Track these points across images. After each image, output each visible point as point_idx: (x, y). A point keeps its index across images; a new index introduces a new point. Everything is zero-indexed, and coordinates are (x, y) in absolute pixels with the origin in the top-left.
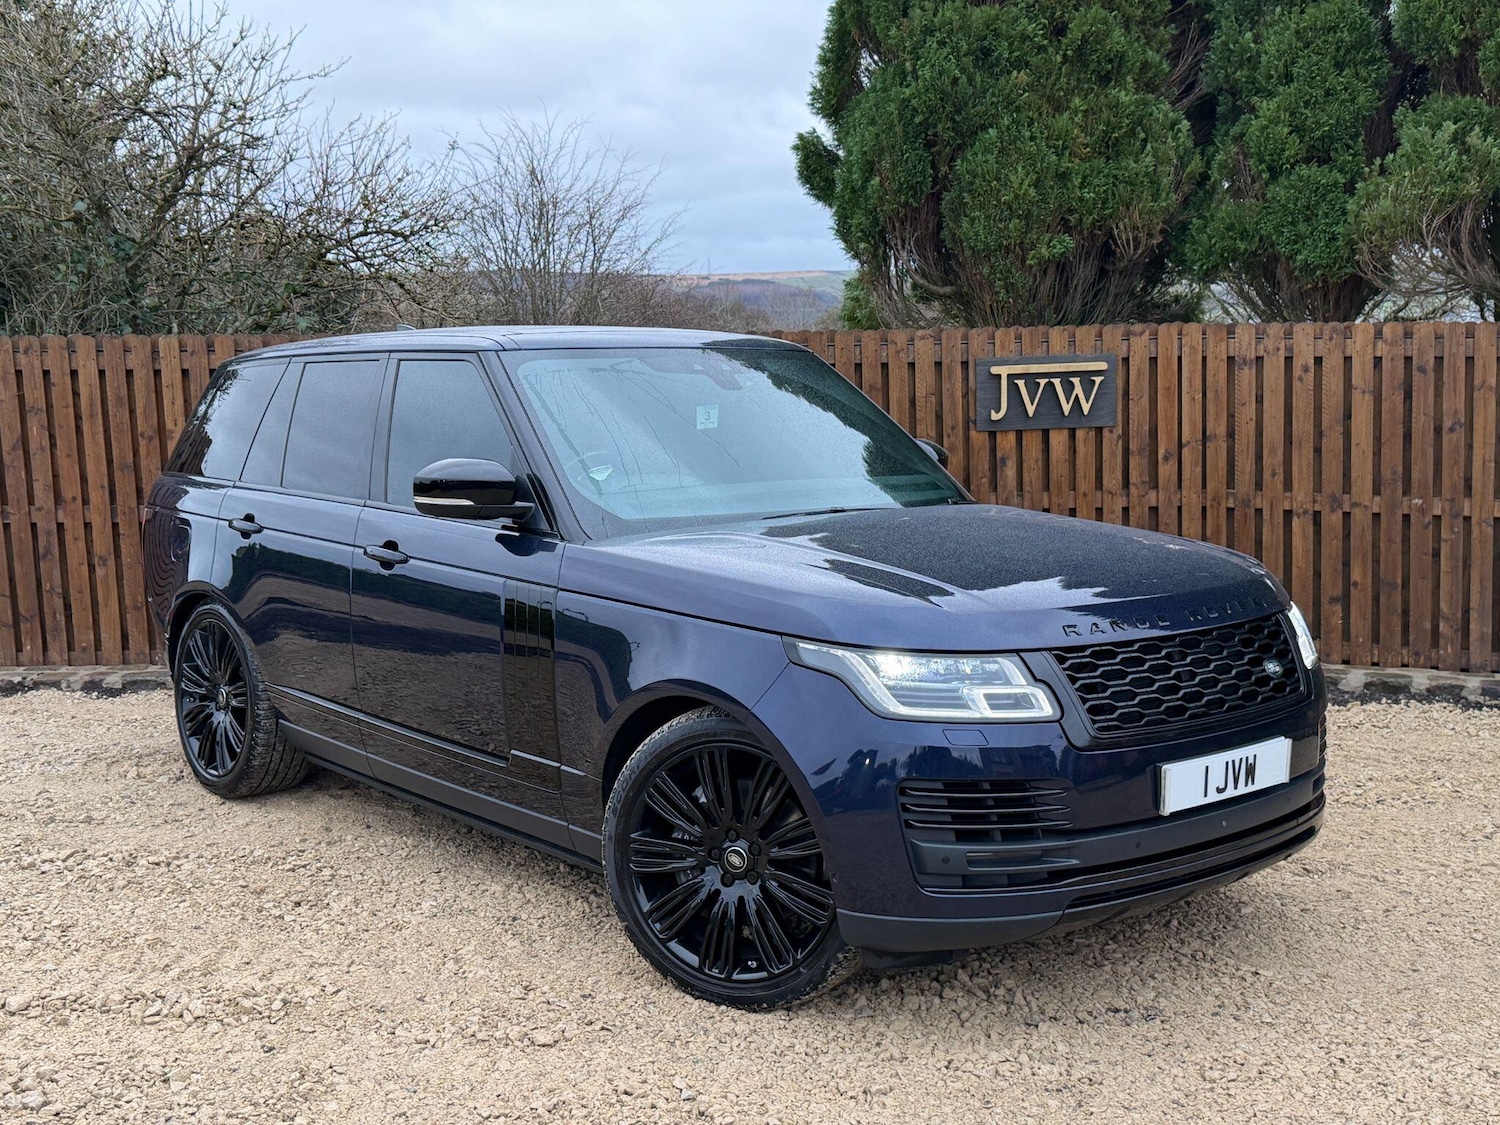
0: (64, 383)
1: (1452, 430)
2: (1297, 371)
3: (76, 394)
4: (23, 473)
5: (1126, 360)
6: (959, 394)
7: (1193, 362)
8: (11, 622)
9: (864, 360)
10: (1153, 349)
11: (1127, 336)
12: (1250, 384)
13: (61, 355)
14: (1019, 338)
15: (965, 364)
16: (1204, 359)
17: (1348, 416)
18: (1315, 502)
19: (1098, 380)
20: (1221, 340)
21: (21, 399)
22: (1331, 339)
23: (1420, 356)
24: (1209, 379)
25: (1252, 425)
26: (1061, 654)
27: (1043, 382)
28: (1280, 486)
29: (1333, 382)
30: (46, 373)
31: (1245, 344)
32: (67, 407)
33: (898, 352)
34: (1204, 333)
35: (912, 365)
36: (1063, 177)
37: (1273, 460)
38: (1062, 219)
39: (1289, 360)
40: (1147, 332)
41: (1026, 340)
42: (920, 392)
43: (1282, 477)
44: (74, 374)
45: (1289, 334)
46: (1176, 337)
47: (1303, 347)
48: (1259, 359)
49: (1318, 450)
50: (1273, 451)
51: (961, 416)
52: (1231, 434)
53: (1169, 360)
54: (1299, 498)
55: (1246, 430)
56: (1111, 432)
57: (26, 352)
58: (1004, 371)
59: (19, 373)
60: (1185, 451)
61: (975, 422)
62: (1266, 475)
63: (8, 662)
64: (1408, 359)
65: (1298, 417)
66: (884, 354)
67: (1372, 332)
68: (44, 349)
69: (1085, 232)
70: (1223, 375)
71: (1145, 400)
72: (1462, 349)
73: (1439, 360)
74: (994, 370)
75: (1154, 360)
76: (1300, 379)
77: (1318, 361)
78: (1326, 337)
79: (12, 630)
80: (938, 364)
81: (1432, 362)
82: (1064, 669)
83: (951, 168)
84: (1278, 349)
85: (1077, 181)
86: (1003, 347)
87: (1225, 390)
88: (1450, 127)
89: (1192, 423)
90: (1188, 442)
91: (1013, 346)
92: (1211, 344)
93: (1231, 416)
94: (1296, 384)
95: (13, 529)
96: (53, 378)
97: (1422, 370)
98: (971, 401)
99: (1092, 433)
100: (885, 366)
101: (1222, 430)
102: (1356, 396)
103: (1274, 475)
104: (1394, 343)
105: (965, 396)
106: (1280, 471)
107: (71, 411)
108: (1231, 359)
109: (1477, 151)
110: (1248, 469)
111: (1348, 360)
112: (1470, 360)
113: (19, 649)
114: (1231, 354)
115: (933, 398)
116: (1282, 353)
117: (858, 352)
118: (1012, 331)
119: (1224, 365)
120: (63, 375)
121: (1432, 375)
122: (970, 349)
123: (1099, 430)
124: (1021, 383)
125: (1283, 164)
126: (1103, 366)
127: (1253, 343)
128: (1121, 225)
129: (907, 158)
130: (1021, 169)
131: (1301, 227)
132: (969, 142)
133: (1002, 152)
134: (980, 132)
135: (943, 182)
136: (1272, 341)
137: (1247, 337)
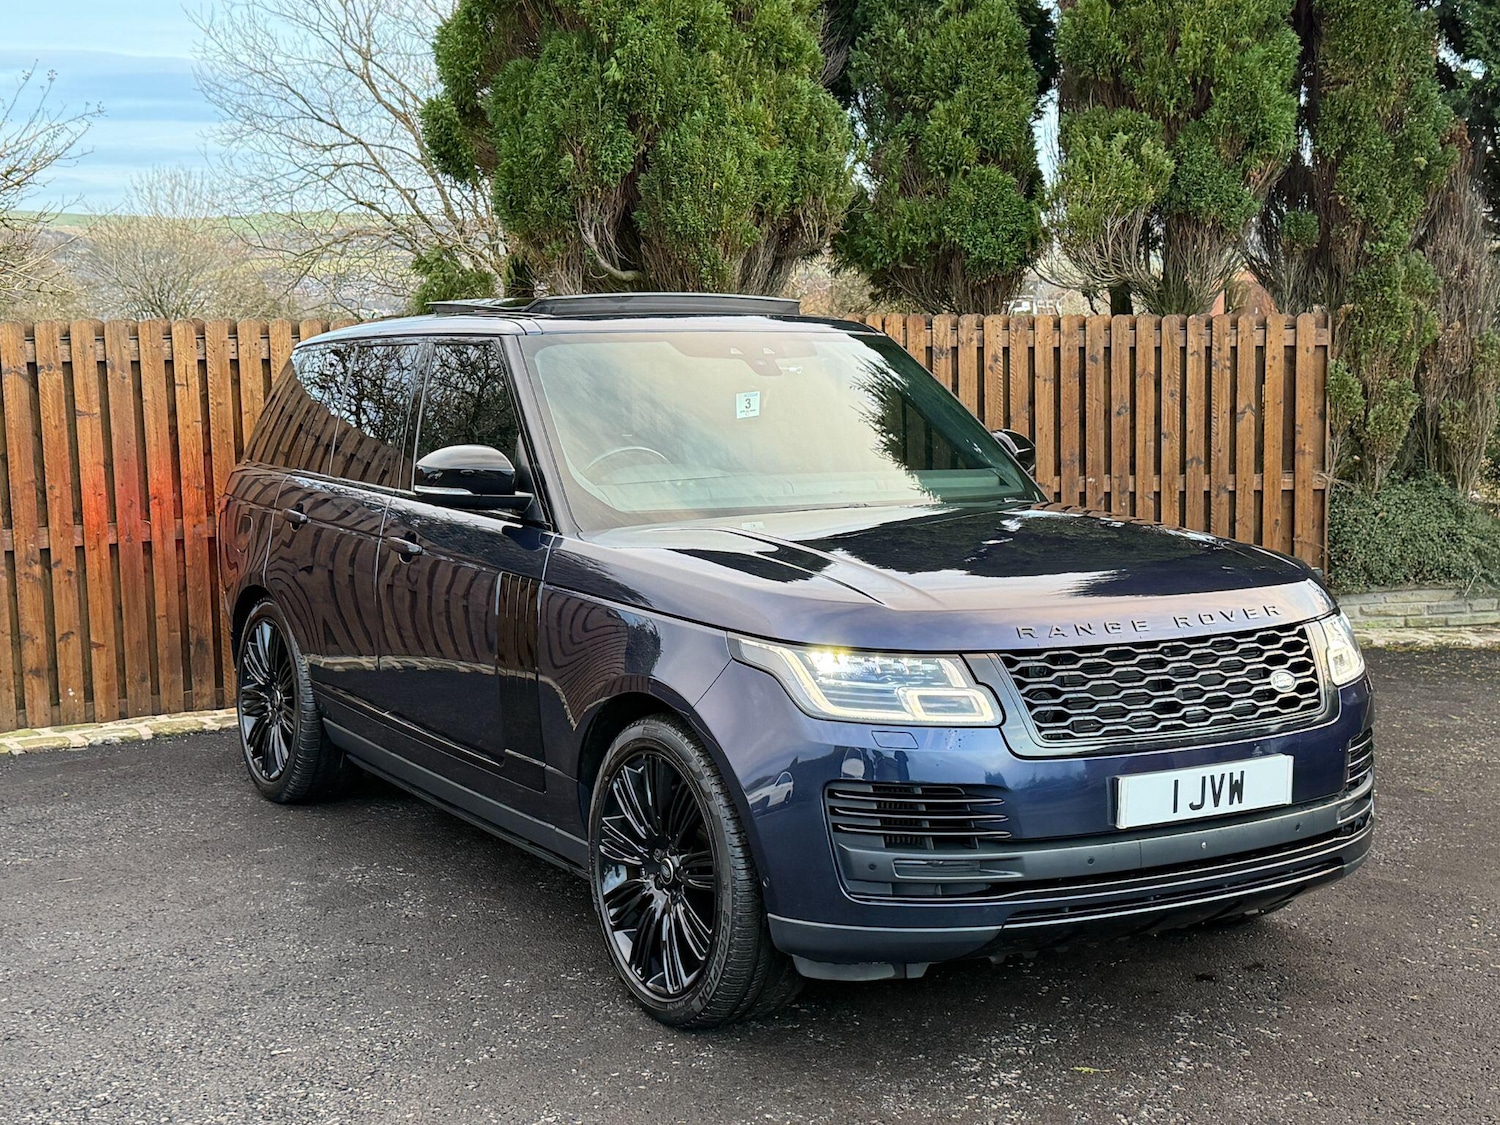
1: (1119, 414)
2: (988, 362)
12: (946, 373)
17: (1032, 402)
20: (921, 331)
22: (1017, 330)
23: (1092, 345)
26: (1010, 658)
29: (1019, 371)
31: (941, 335)
34: (905, 324)
36: (760, 163)
38: (757, 205)
39: (981, 350)
45: (981, 326)
47: (993, 338)
48: (955, 349)
64: (1082, 350)
65: (989, 404)
67: (1052, 324)
69: (775, 219)
72: (1127, 340)
73: (1108, 350)
76: (991, 368)
77: (1006, 350)
78: (1012, 328)
81: (1102, 351)
82: (1012, 673)
83: (649, 148)
84: (971, 340)
85: (772, 168)
88: (1122, 138)
92: (911, 334)
94: (987, 373)
97: (1094, 359)
102: (1039, 383)
104: (1070, 335)
109: (1149, 161)
111: (1032, 350)
112: (1133, 350)
116: (975, 344)
119: (923, 356)
121: (1102, 363)
125: (961, 165)
127: (949, 334)
128: (808, 212)
129: (611, 136)
130: (729, 155)
131: (980, 224)
132: (671, 121)
133: (707, 135)
134: (684, 111)
135: (642, 163)
136: (965, 331)
137: (943, 328)
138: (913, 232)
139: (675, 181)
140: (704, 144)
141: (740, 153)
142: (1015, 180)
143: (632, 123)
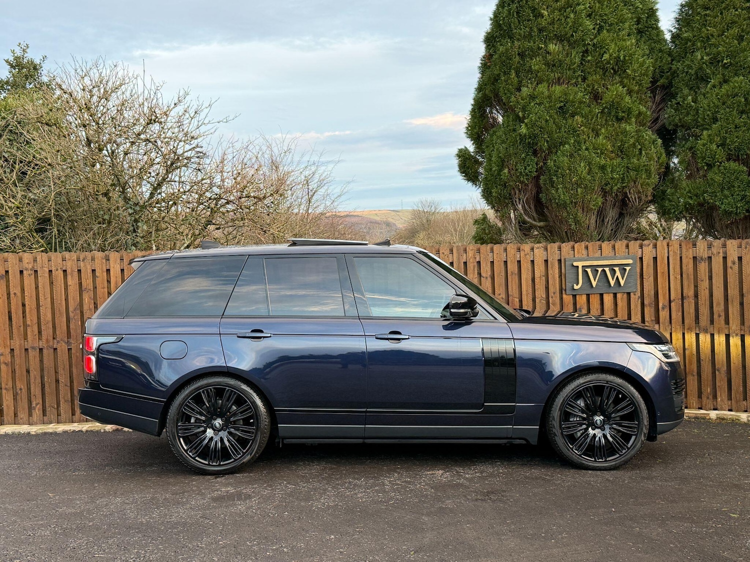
0: (103, 276)
2: (729, 264)
3: (109, 282)
4: (80, 322)
5: (641, 259)
6: (557, 276)
7: (675, 259)
8: (70, 400)
9: (508, 259)
10: (655, 253)
11: (641, 247)
12: (705, 270)
13: (102, 262)
14: (587, 248)
15: (560, 261)
16: (681, 258)
18: (741, 330)
19: (628, 268)
20: (691, 248)
21: (80, 284)
22: (746, 248)
24: (684, 268)
25: (707, 292)
27: (600, 270)
28: (723, 322)
29: (748, 269)
30: (94, 271)
31: (702, 251)
32: (104, 288)
33: (526, 255)
34: (680, 245)
35: (533, 262)
36: (603, 168)
37: (719, 308)
38: (602, 188)
39: (725, 258)
40: (652, 245)
41: (590, 248)
42: (537, 274)
43: (723, 317)
44: (108, 271)
45: (724, 246)
46: (666, 247)
47: (732, 252)
48: (710, 258)
49: (742, 304)
50: (718, 304)
51: (558, 287)
52: (696, 296)
53: (663, 259)
54: (733, 328)
55: (704, 294)
56: (635, 295)
57: (83, 260)
58: (580, 264)
59: (79, 271)
60: (672, 304)
61: (565, 290)
62: (716, 316)
63: (67, 421)
65: (730, 287)
66: (519, 256)
68: (93, 259)
69: (613, 194)
70: (691, 265)
71: (652, 279)
74: (575, 264)
75: (655, 259)
76: (731, 268)
77: (740, 259)
78: (743, 247)
79: (70, 404)
80: (546, 261)
83: (545, 164)
84: (719, 253)
85: (609, 170)
86: (578, 252)
87: (692, 273)
89: (676, 289)
90: (674, 300)
91: (584, 252)
92: (684, 250)
93: (696, 286)
94: (729, 270)
95: (73, 351)
96: (97, 274)
98: (563, 279)
99: (625, 295)
100: (519, 262)
101: (691, 293)
103: (719, 316)
105: (560, 276)
106: (723, 314)
107: (106, 290)
108: (695, 258)
110: (706, 314)
113: (73, 414)
114: (695, 256)
115: (544, 278)
116: (721, 255)
117: (505, 255)
118: (583, 244)
119: (692, 261)
120: (103, 272)
122: (562, 254)
123: (629, 294)
124: (589, 270)
125: (716, 162)
126: (630, 261)
127: (706, 250)
128: (632, 191)
129: (524, 160)
130: (582, 165)
131: (726, 192)
132: (554, 151)
133: (571, 156)
134: (560, 146)
135: (540, 171)
136: (716, 248)
137: (702, 247)
138: (691, 198)
139: (555, 178)
140: (570, 161)
141: (590, 164)
142: (745, 168)
143: (535, 153)
